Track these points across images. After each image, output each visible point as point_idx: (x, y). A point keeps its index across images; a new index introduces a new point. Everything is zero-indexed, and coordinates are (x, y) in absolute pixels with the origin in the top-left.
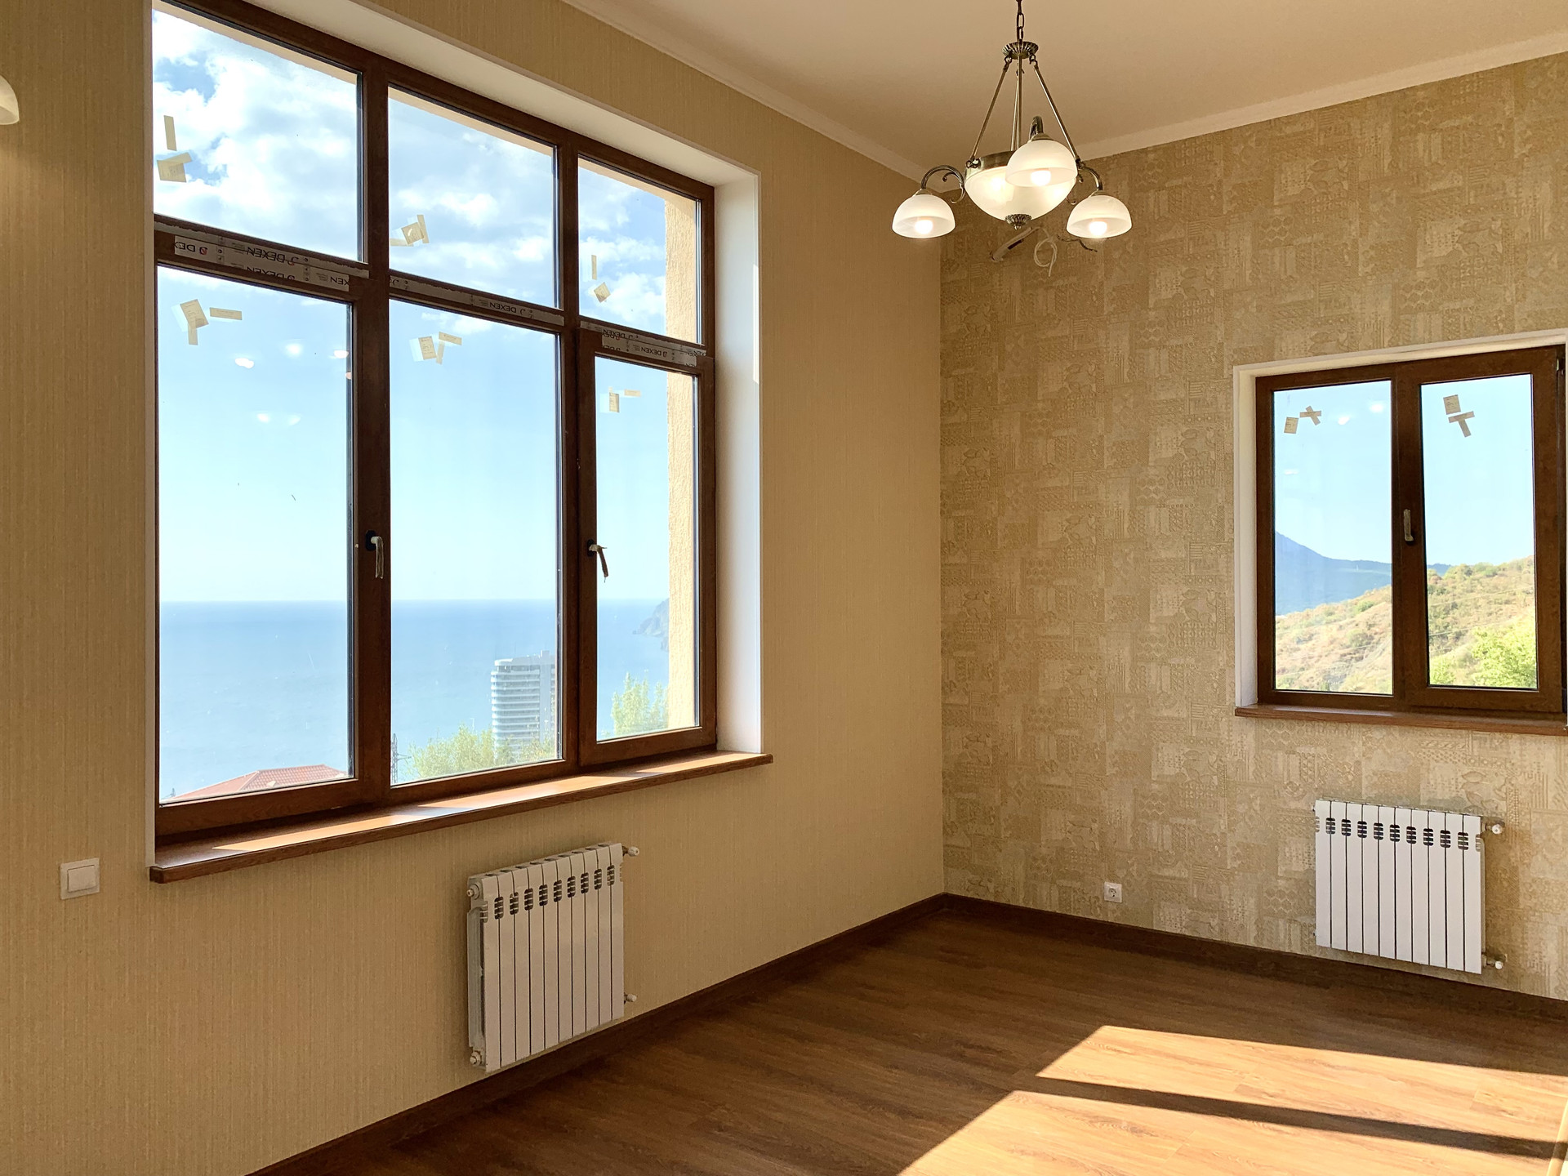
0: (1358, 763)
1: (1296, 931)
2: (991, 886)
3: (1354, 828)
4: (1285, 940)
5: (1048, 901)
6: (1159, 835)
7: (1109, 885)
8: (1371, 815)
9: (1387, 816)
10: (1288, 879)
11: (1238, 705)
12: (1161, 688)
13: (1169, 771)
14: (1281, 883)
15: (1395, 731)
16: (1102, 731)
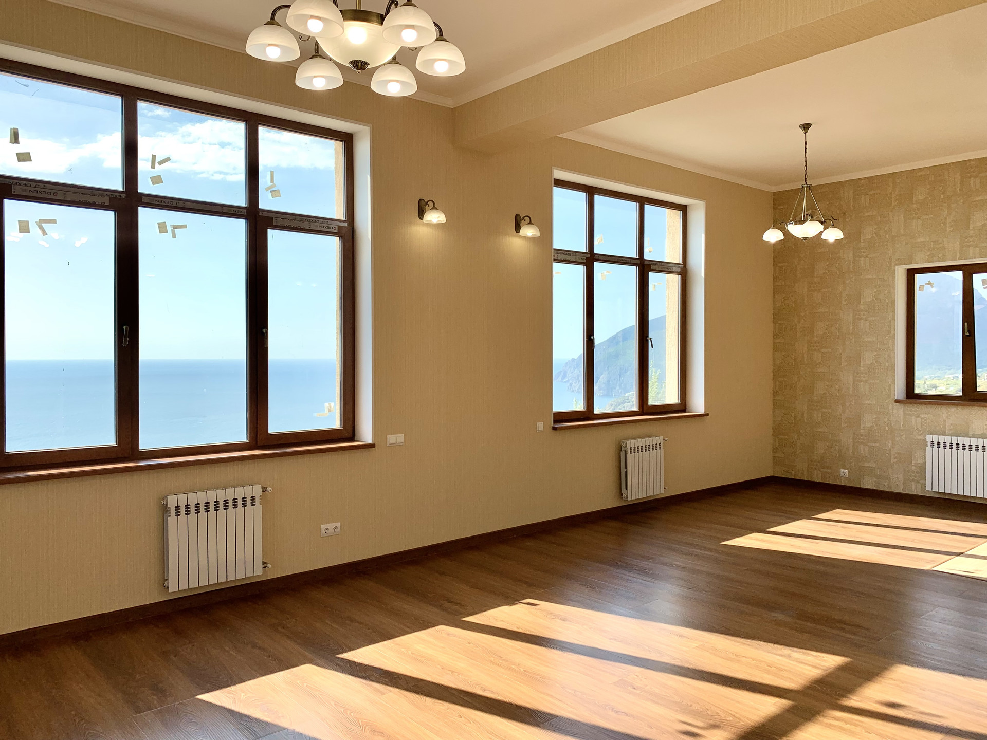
0: (945, 421)
1: (919, 486)
2: (793, 472)
3: (942, 445)
4: (915, 490)
5: (817, 477)
6: (863, 450)
7: (842, 470)
8: (948, 440)
9: (954, 440)
10: (915, 466)
11: (896, 399)
12: (865, 392)
13: (868, 425)
14: (913, 467)
15: (960, 408)
16: (841, 409)
